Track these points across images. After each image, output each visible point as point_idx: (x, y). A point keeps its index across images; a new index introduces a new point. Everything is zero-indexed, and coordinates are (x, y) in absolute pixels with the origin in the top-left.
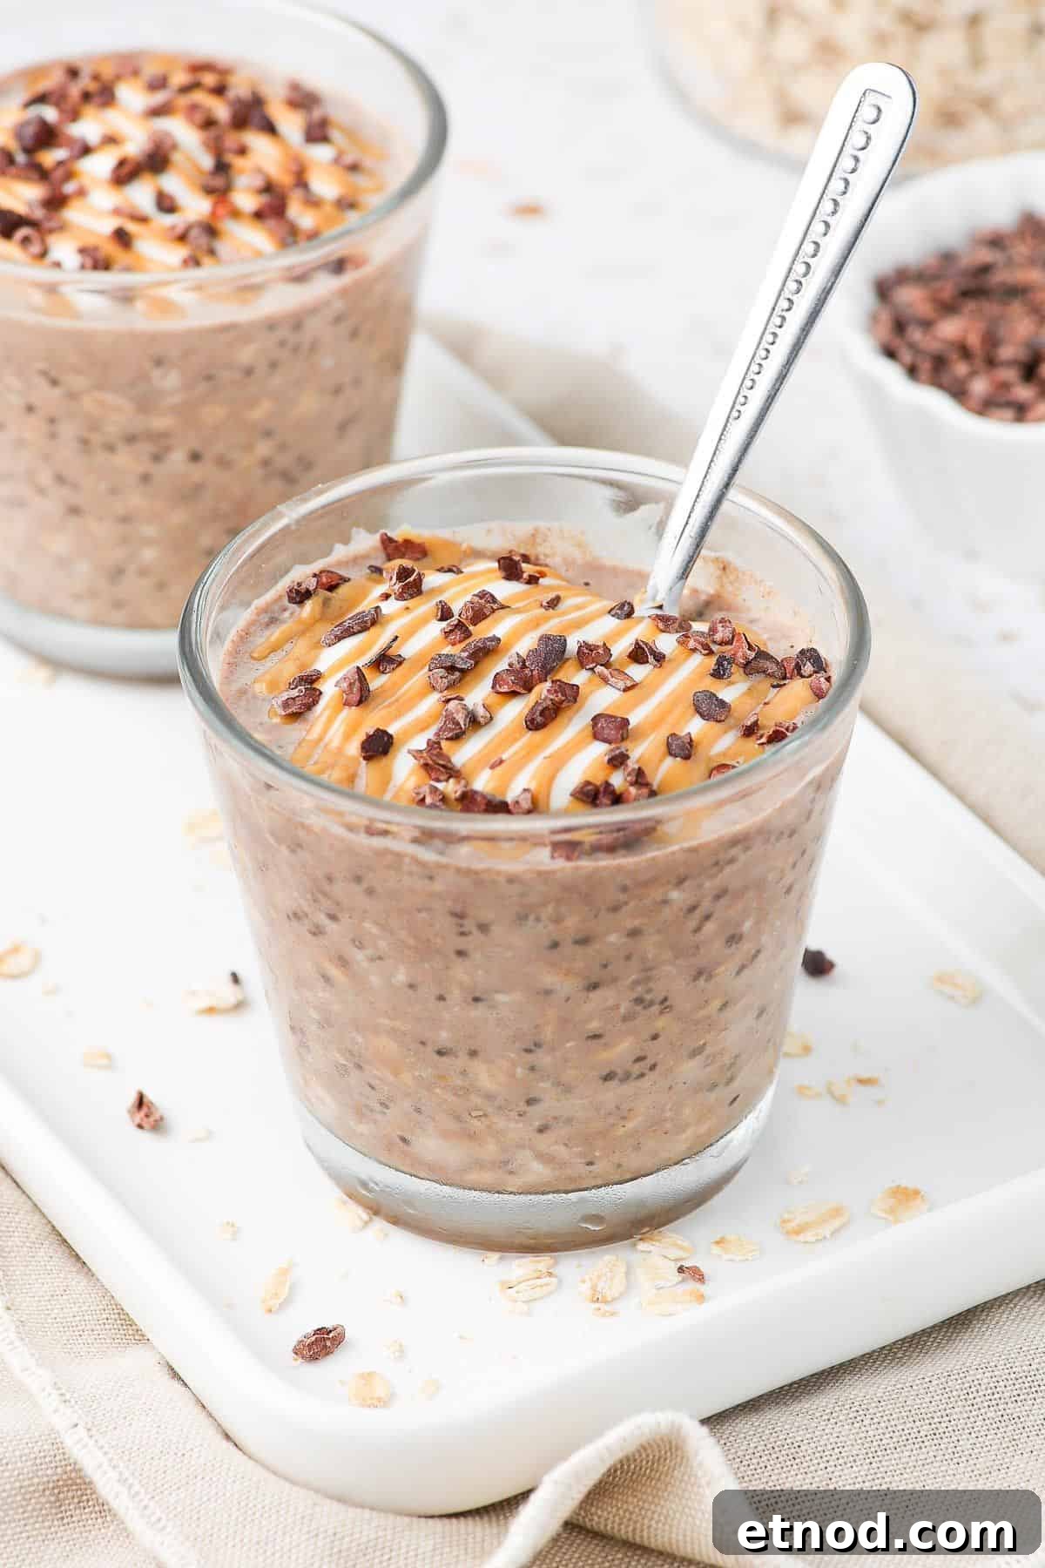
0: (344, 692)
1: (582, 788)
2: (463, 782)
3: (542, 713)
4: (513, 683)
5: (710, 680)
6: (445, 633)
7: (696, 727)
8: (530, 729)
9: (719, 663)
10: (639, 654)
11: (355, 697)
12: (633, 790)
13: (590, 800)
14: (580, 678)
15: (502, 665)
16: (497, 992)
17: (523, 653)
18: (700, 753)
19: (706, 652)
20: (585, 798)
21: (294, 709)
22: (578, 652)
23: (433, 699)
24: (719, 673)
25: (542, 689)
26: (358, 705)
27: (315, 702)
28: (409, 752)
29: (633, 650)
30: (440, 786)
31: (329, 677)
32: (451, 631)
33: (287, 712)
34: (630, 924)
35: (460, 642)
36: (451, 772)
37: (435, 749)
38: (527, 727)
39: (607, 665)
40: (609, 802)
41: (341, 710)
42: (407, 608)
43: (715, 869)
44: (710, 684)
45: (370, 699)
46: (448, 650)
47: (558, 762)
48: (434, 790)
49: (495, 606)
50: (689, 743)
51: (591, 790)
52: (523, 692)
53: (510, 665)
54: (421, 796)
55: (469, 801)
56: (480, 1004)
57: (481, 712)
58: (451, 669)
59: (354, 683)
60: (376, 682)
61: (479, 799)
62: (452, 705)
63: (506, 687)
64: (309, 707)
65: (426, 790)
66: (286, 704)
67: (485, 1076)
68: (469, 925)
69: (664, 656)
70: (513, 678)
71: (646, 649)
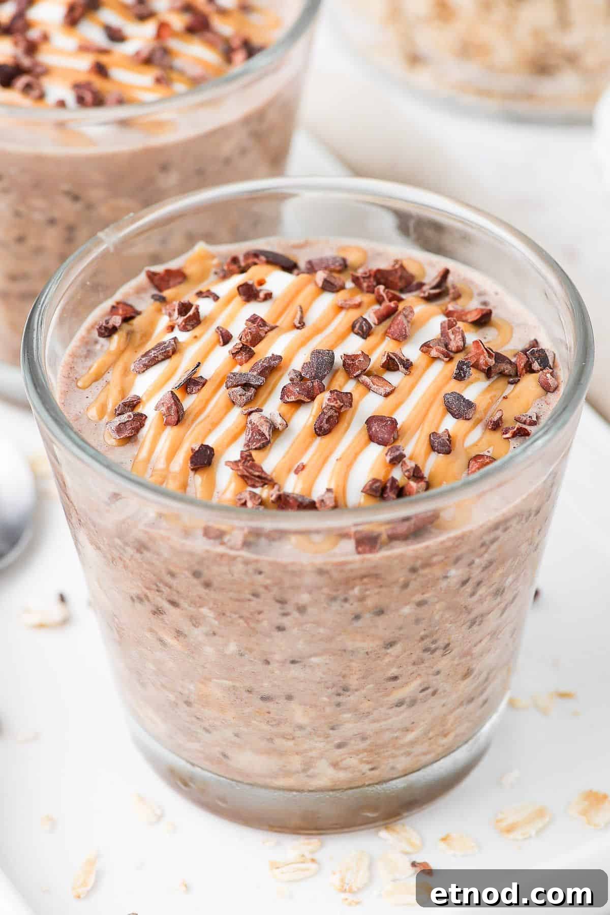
0: (164, 415)
1: (371, 486)
2: (276, 487)
3: (328, 421)
4: (299, 393)
5: (454, 382)
6: (233, 354)
7: (450, 424)
8: (319, 435)
9: (460, 368)
10: (391, 364)
11: (174, 418)
12: (413, 484)
13: (378, 494)
14: (350, 387)
15: (285, 381)
16: (311, 656)
17: (299, 369)
18: (458, 448)
19: (447, 359)
20: (374, 493)
21: (127, 434)
22: (344, 365)
23: (236, 414)
24: (460, 376)
25: (323, 399)
26: (177, 424)
27: (142, 425)
28: (228, 463)
29: (386, 361)
30: (257, 491)
31: (148, 400)
32: (237, 353)
33: (122, 437)
34: (418, 598)
35: (247, 361)
36: (265, 480)
37: (249, 461)
38: (316, 432)
39: (369, 374)
40: (394, 496)
41: (163, 430)
42: (196, 337)
43: (483, 549)
44: (454, 386)
45: (185, 417)
46: (237, 369)
47: (349, 463)
48: (254, 496)
49: (266, 329)
50: (448, 440)
51: (379, 486)
52: (309, 400)
53: (292, 380)
54: (243, 501)
55: (283, 502)
56: (297, 665)
57: (278, 421)
58: (246, 386)
59: (171, 407)
60: (188, 402)
61: (291, 501)
62: (255, 417)
63: (293, 397)
64: (137, 430)
65: (246, 496)
66: (119, 429)
67: (299, 714)
68: (289, 608)
69: (411, 364)
70: (298, 389)
71: (396, 360)
